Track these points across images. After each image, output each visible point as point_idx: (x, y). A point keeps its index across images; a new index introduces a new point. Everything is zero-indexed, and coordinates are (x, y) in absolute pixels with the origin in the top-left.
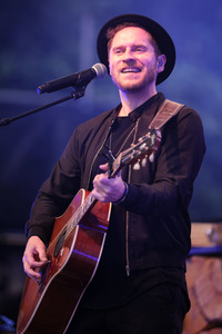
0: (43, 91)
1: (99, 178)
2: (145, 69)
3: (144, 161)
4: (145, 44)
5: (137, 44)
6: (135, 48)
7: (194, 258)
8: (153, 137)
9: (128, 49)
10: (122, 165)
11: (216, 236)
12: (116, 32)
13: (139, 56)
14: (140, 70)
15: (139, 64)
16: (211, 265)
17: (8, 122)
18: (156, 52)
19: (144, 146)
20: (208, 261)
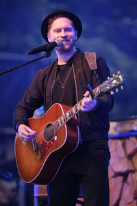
0: (29, 54)
12: (54, 20)
15: (68, 38)
16: (116, 144)
17: (11, 70)
19: (115, 81)
20: (114, 142)
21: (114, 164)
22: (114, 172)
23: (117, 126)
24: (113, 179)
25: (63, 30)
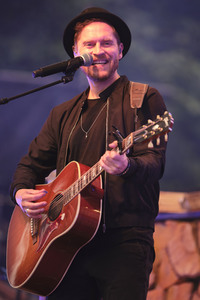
0: (37, 75)
4: (111, 39)
5: (105, 39)
7: (168, 223)
8: (166, 120)
11: (187, 204)
12: (84, 26)
14: (107, 61)
16: (183, 229)
17: (6, 101)
19: (157, 127)
20: (180, 225)
21: (177, 263)
22: (177, 275)
23: (185, 200)
24: (176, 287)
25: (98, 44)
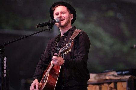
1: (54, 57)
2: (66, 19)
3: (68, 52)
4: (65, 11)
5: (62, 11)
6: (62, 13)
8: (71, 44)
9: (60, 13)
10: (61, 53)
11: (97, 78)
12: (55, 8)
13: (63, 15)
14: (64, 20)
15: (63, 18)
16: (95, 88)
17: (27, 37)
18: (69, 13)
20: (94, 86)
